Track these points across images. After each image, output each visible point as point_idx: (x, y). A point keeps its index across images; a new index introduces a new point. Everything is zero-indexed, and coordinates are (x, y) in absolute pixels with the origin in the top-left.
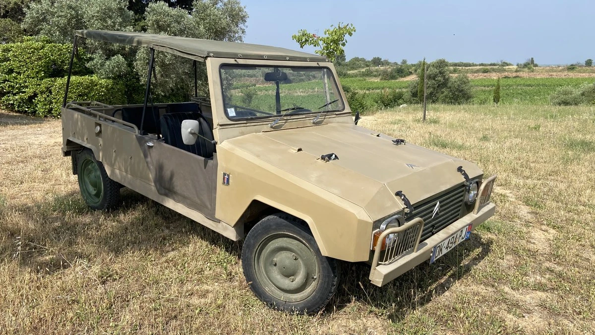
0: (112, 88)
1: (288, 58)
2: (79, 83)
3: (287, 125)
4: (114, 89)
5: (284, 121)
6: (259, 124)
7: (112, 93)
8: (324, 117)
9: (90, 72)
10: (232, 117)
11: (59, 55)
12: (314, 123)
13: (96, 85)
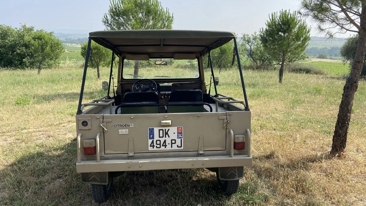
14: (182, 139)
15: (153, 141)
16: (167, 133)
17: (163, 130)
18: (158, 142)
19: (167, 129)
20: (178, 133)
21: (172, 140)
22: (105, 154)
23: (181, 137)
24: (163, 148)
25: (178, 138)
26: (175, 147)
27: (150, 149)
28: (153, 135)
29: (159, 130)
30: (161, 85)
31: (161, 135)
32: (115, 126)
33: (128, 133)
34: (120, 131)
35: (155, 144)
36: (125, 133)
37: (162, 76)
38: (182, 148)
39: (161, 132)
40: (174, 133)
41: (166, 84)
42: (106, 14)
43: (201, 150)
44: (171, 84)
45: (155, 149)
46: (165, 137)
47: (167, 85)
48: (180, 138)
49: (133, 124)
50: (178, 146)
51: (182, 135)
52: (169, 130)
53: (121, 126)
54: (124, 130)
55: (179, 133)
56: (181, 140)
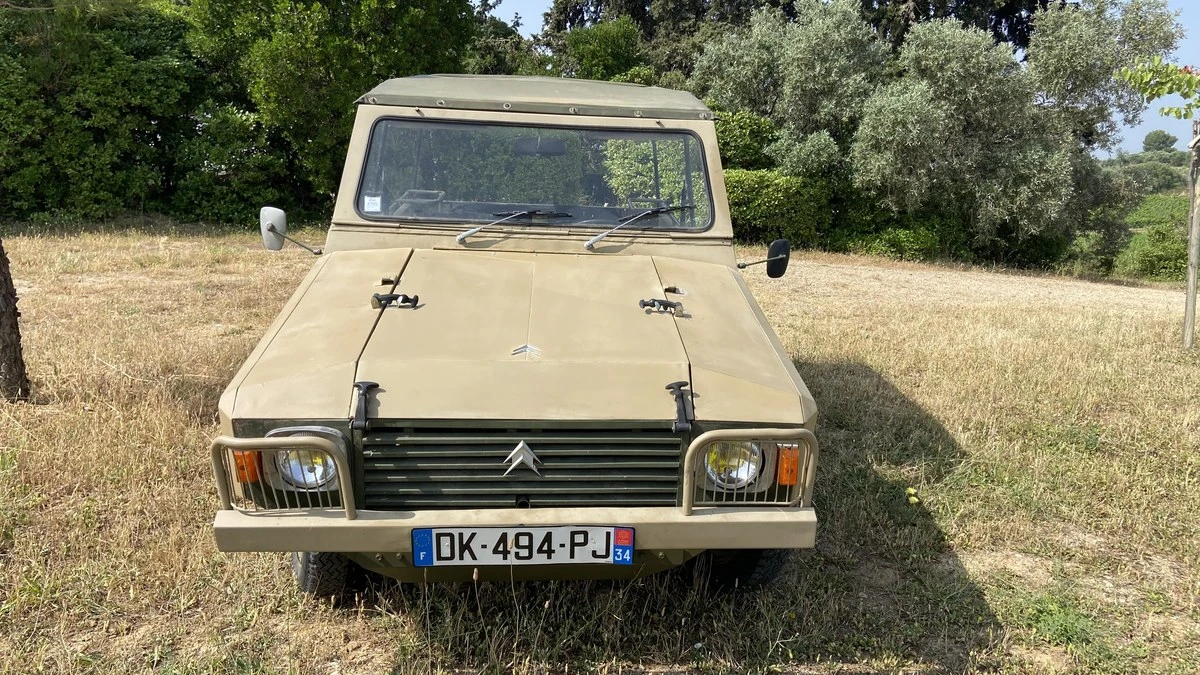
0: (798, 192)
1: (571, 111)
2: (737, 182)
3: (510, 244)
4: (801, 195)
5: (502, 235)
6: (430, 232)
7: (796, 202)
8: (628, 239)
9: (770, 163)
10: (367, 212)
11: (722, 132)
12: (591, 248)
13: (768, 186)
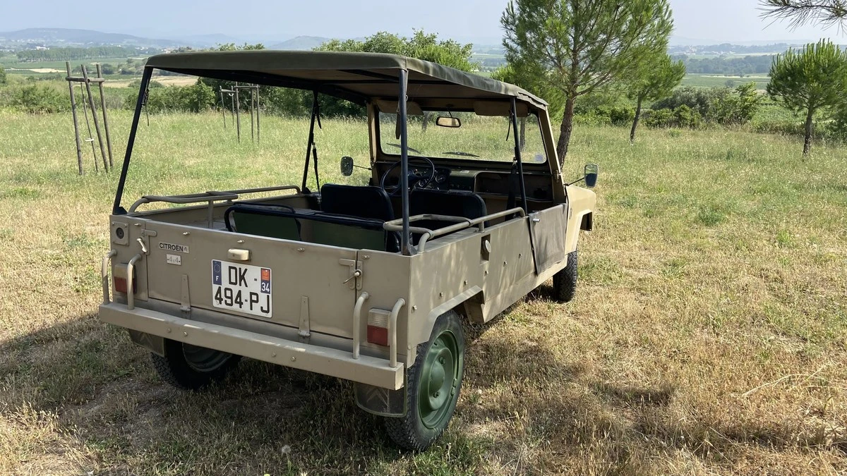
14: (270, 295)
15: (220, 287)
16: (242, 278)
17: (235, 268)
18: (228, 294)
19: (243, 267)
20: (262, 281)
21: (252, 294)
22: (149, 297)
23: (268, 290)
24: (236, 306)
25: (262, 291)
26: (256, 311)
27: (216, 303)
28: (220, 275)
29: (230, 268)
30: (454, 173)
31: (233, 280)
32: (162, 246)
33: (179, 264)
34: (169, 256)
35: (223, 296)
36: (176, 263)
37: (462, 154)
38: (270, 315)
39: (233, 271)
40: (256, 280)
41: (466, 173)
42: (512, 2)
43: (304, 328)
44: (475, 173)
45: (223, 306)
46: (240, 285)
47: (467, 176)
48: (266, 292)
49: (187, 247)
50: (262, 308)
51: (269, 287)
52: (246, 270)
53: (170, 247)
54: (174, 257)
55: (265, 281)
56: (268, 296)
